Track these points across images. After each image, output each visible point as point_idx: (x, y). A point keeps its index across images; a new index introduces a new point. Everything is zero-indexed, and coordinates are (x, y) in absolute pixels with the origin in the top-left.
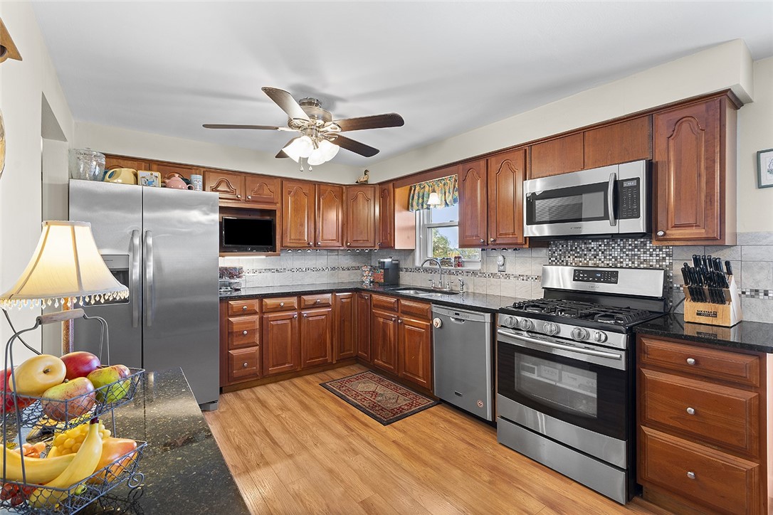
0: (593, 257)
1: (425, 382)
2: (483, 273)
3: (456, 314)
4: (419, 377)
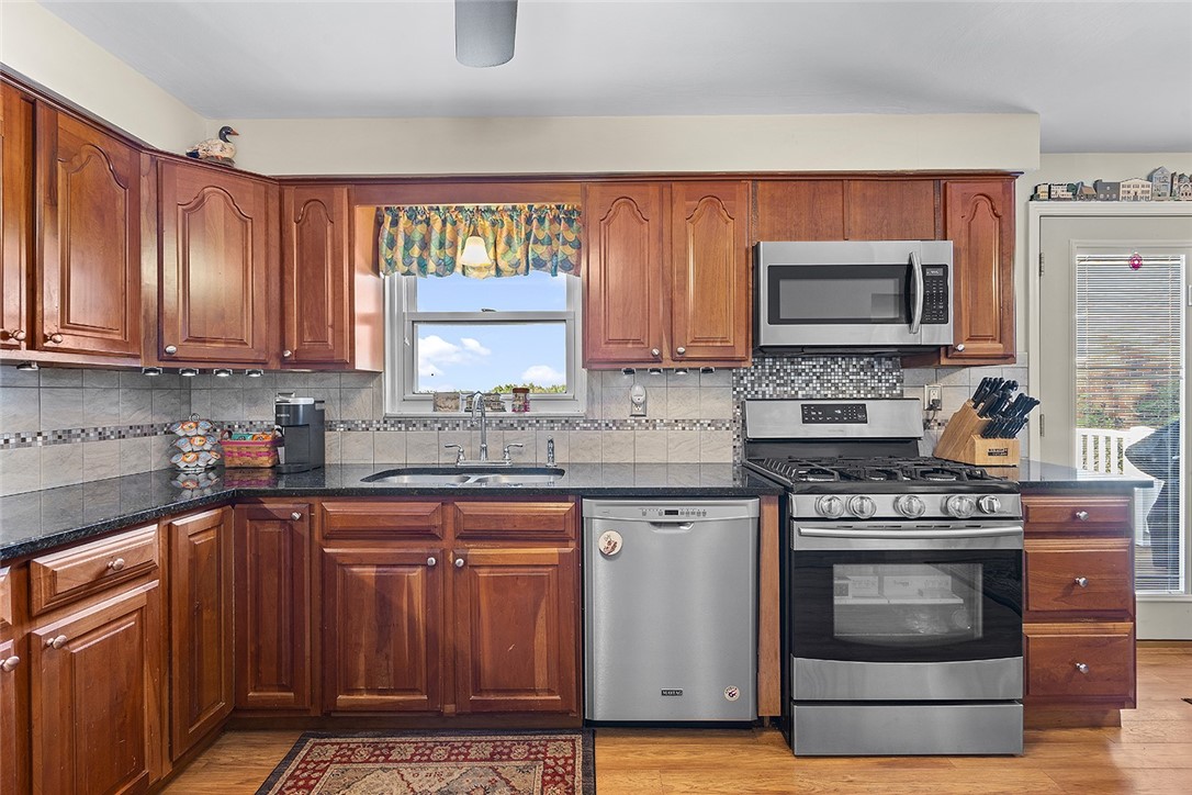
0: (804, 385)
1: (558, 697)
2: (593, 421)
3: (668, 513)
4: (534, 691)
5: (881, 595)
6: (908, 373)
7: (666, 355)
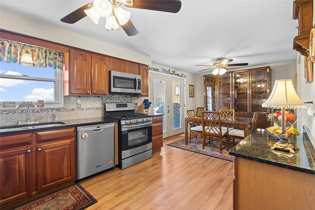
0: (115, 100)
1: (70, 177)
2: (66, 109)
3: (98, 127)
4: (63, 178)
5: (133, 137)
6: (132, 98)
7: (90, 93)
